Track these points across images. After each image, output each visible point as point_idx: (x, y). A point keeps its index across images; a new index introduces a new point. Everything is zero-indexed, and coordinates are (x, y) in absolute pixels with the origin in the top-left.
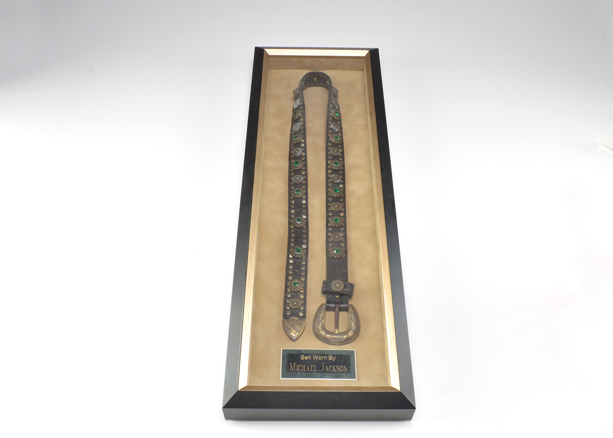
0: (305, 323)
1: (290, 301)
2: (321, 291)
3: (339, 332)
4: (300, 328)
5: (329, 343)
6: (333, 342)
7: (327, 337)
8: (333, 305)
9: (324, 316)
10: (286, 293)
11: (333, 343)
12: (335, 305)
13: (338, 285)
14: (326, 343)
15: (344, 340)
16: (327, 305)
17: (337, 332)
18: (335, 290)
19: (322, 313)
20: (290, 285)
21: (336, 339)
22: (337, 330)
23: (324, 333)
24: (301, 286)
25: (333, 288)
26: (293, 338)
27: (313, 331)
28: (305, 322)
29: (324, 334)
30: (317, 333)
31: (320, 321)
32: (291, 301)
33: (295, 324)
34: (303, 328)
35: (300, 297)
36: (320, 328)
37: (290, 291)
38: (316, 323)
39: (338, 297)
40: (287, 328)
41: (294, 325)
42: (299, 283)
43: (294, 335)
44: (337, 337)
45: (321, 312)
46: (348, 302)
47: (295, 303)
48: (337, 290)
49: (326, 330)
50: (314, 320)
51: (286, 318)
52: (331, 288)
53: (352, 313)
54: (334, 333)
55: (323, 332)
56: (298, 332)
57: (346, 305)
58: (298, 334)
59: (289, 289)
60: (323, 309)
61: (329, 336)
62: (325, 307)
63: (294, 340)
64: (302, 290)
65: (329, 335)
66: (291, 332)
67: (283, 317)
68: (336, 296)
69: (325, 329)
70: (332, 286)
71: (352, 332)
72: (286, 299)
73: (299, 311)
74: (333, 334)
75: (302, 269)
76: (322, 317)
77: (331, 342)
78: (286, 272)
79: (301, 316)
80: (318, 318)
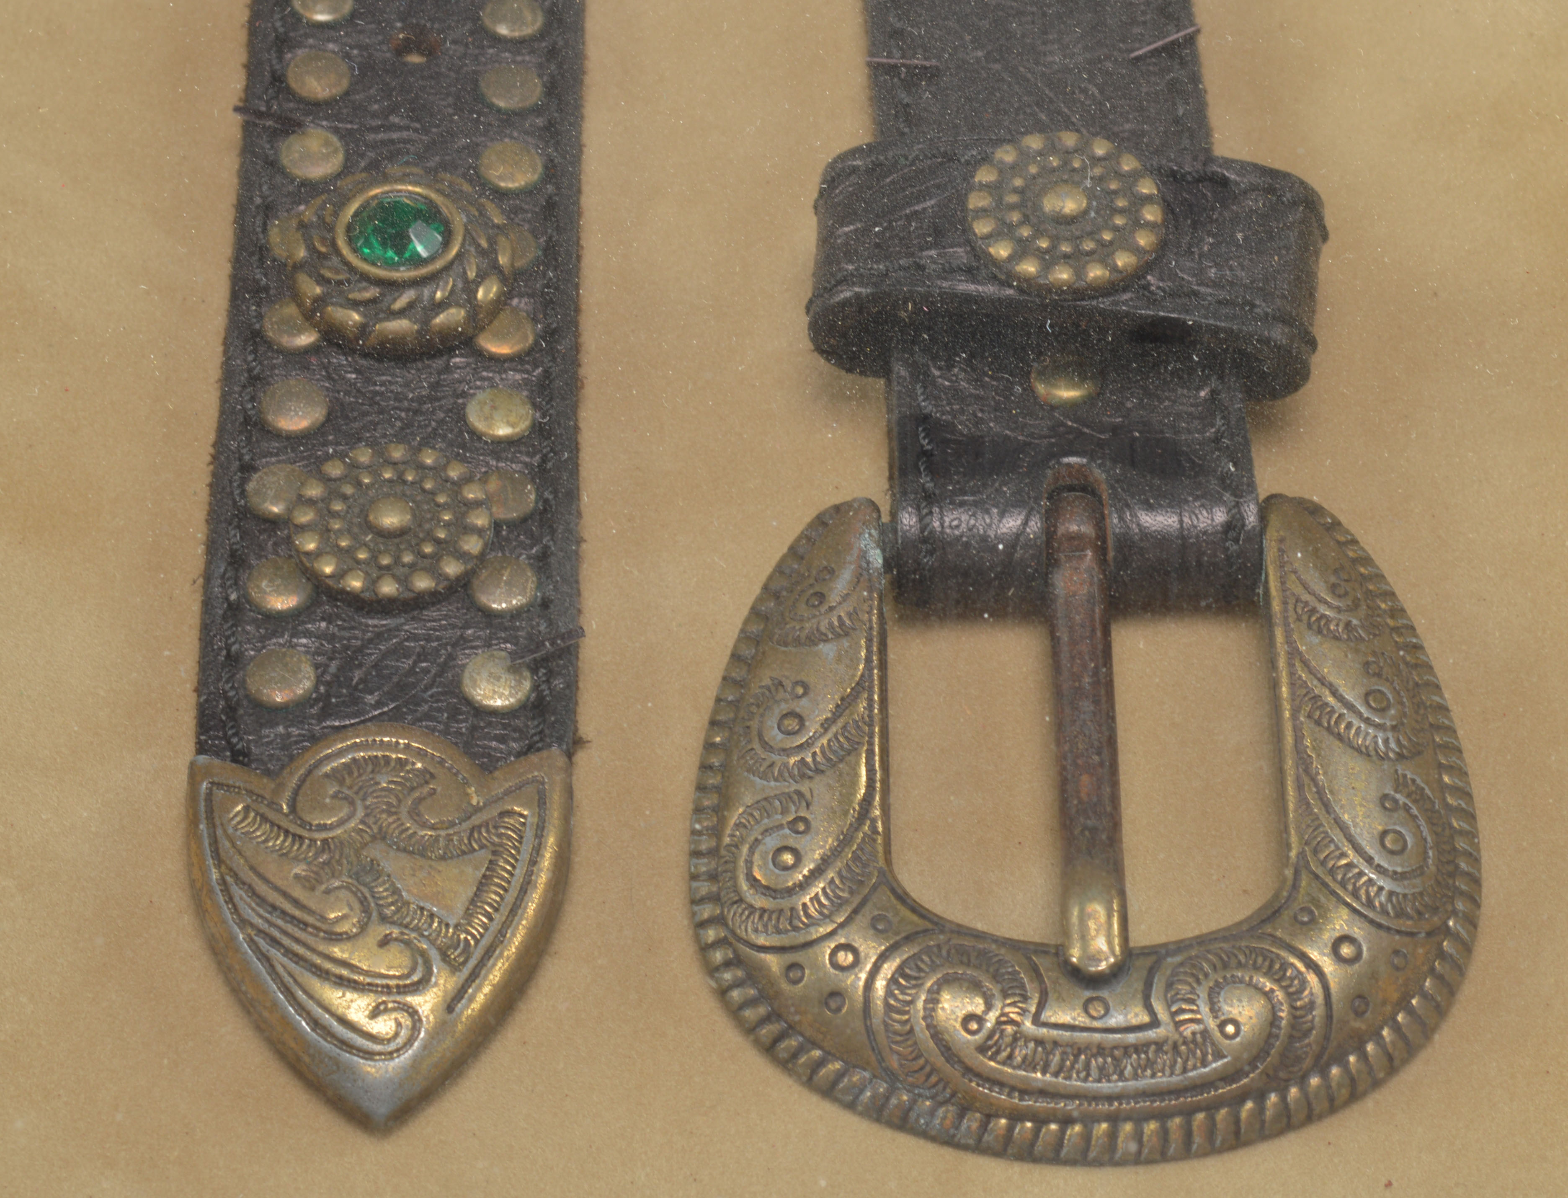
0: (555, 815)
1: (314, 491)
2: (804, 320)
3: (1140, 937)
4: (475, 900)
5: (972, 1122)
6: (1041, 1104)
7: (937, 1033)
8: (1011, 523)
9: (861, 686)
10: (256, 381)
11: (1041, 1121)
12: (1035, 525)
13: (1070, 205)
14: (924, 1134)
15: (1227, 1077)
16: (908, 520)
17: (1101, 944)
18: (1029, 267)
19: (828, 650)
20: (302, 253)
21: (1101, 1050)
22: (1098, 909)
23: (888, 969)
24: (488, 255)
25: (1002, 251)
26: (371, 1069)
27: (704, 949)
28: (556, 798)
29: (880, 984)
30: (773, 962)
31: (804, 772)
32: (327, 480)
33: (382, 836)
34: (524, 891)
35: (476, 435)
36: (818, 888)
37: (305, 339)
38: (735, 815)
39: (1067, 393)
40: (261, 900)
41: (376, 851)
42: (459, 220)
43: (383, 1026)
44: (1116, 1020)
45: (815, 639)
46: (1245, 463)
47: (391, 519)
48: (1063, 275)
49: (916, 909)
50: (705, 767)
51: (240, 757)
52: (960, 255)
53: (1319, 627)
54: (1059, 953)
55: (870, 950)
56: (454, 968)
57: (1220, 516)
58: (450, 1006)
59: (291, 310)
60: (846, 575)
61: (977, 1005)
62: (877, 558)
63: (381, 1109)
64: (505, 317)
65: (975, 987)
66: (324, 975)
67: (201, 748)
68: (1041, 388)
69: (903, 898)
70: (983, 212)
71: (1358, 931)
72: (248, 469)
73: (461, 642)
74: (1036, 973)
75: (503, 30)
76: (845, 704)
77: (1016, 1117)
78: (253, 69)
79: (494, 712)
80: (774, 735)
